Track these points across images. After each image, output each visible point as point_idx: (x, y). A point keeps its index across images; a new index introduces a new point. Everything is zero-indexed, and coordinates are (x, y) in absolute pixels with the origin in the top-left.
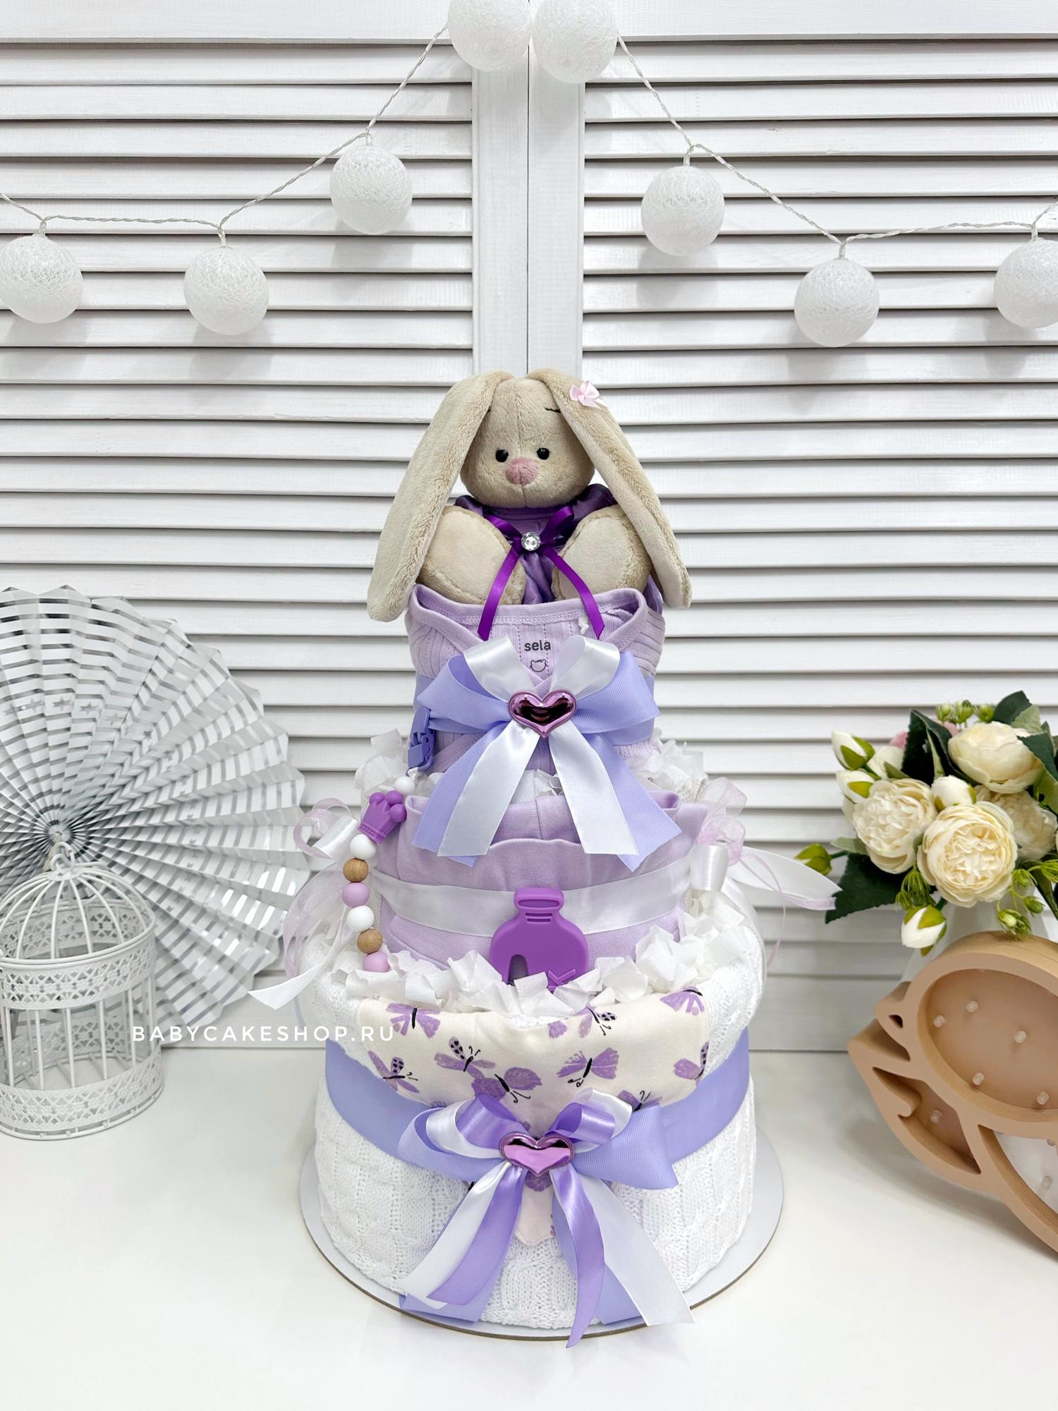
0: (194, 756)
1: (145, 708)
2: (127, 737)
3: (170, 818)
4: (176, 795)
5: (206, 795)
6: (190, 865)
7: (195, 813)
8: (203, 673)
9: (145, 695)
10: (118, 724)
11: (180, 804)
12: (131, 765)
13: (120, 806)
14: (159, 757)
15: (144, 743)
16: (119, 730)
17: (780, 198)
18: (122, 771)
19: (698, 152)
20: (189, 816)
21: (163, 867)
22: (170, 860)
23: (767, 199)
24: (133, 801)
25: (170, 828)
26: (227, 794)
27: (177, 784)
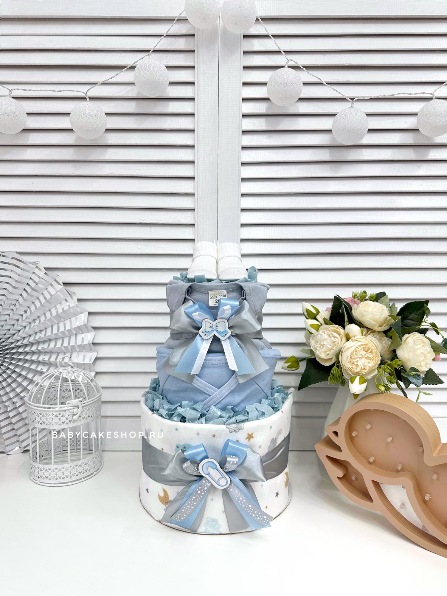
0: (46, 321)
1: (25, 300)
2: (16, 312)
3: (34, 348)
4: (37, 338)
5: (51, 338)
6: (42, 369)
7: (45, 346)
8: (51, 285)
9: (24, 294)
10: (12, 307)
11: (38, 343)
12: (18, 325)
13: (12, 343)
14: (30, 322)
15: (24, 316)
16: (13, 310)
17: (327, 83)
18: (13, 328)
19: (291, 63)
20: (42, 348)
21: (29, 370)
22: (33, 367)
23: (321, 84)
25: (33, 353)
26: (60, 338)
27: (38, 333)
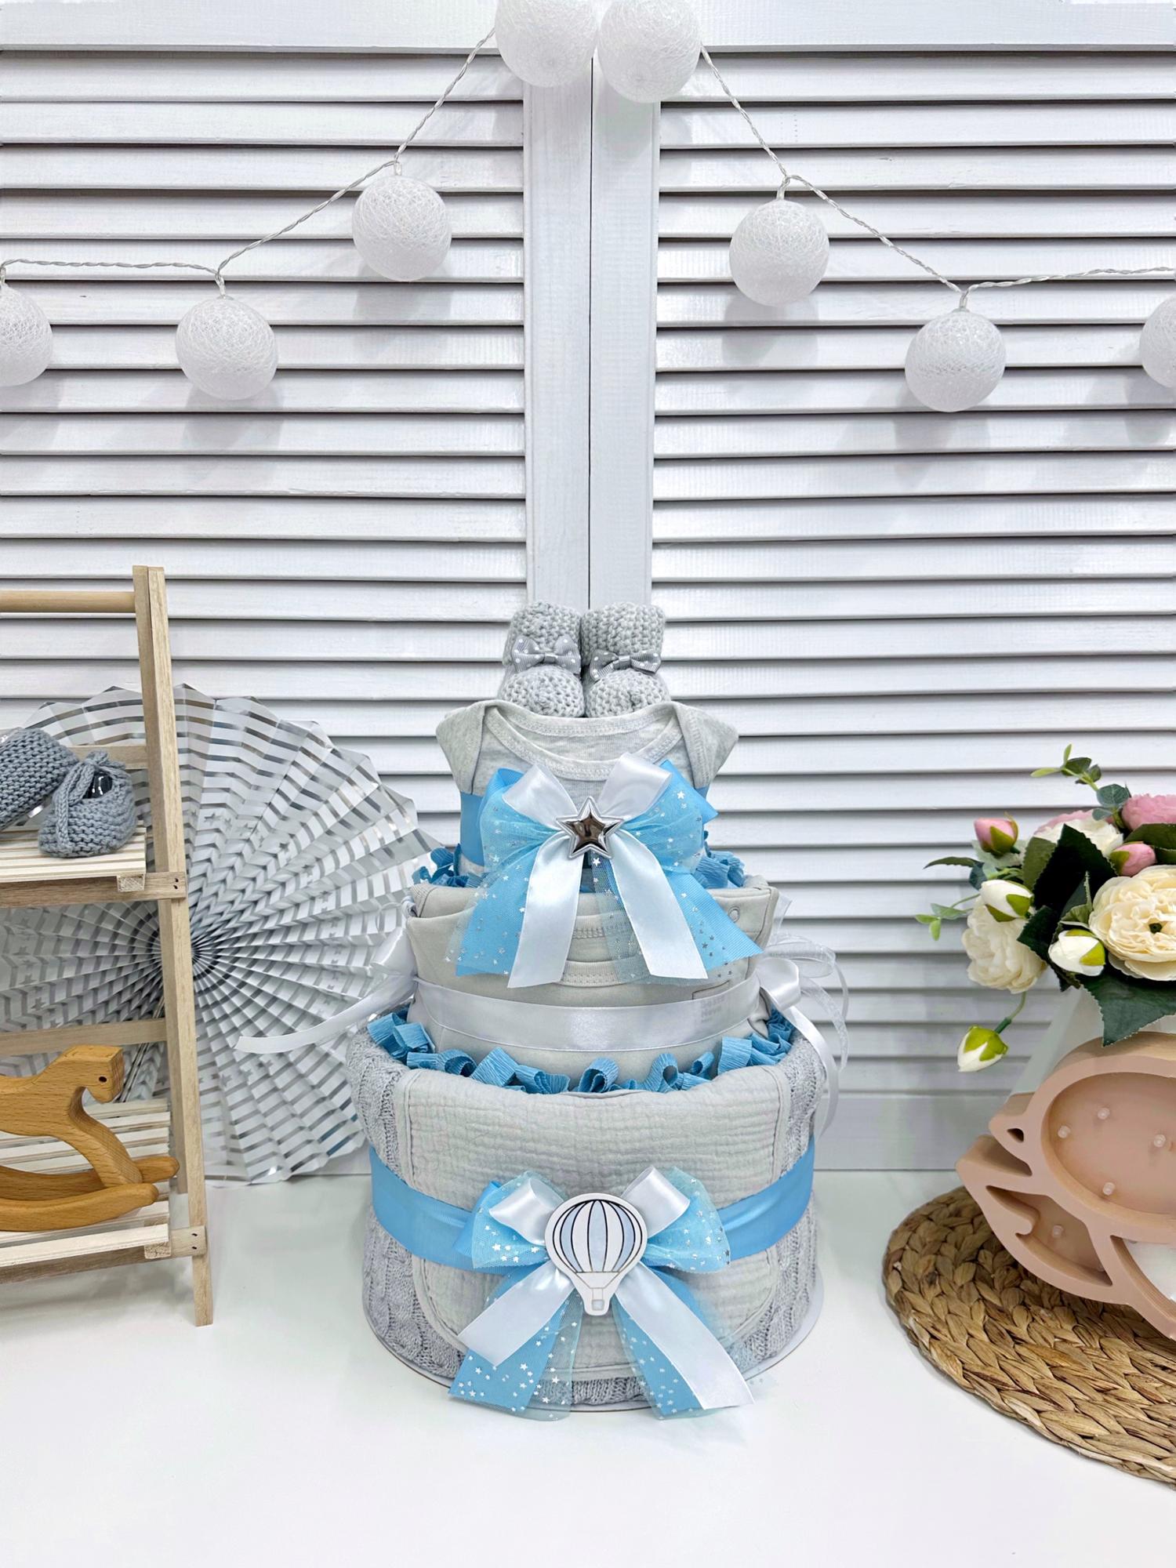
0: (337, 871)
2: (260, 848)
3: (309, 936)
4: (316, 912)
5: (351, 911)
7: (339, 932)
10: (248, 835)
11: (321, 922)
12: (266, 880)
13: (251, 924)
14: (297, 871)
15: (279, 856)
16: (248, 841)
17: (890, 240)
18: (254, 887)
20: (331, 935)
21: (299, 989)
22: (308, 981)
23: (876, 240)
24: (266, 918)
25: (308, 946)
26: (374, 912)
27: (317, 900)
